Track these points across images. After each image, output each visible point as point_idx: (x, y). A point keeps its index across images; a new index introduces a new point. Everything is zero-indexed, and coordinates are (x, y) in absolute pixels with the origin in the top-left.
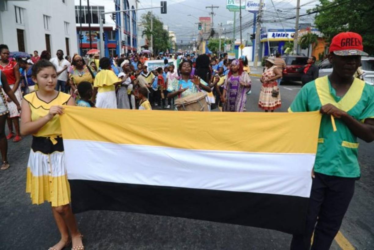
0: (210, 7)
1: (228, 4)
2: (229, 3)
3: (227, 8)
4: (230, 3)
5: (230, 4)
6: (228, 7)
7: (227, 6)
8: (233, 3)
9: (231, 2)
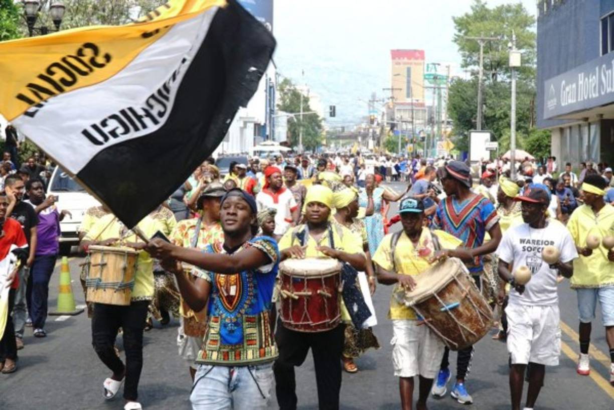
0: (389, 89)
1: (426, 73)
2: (428, 70)
3: (425, 78)
4: (431, 71)
5: (429, 73)
6: (427, 77)
7: (425, 75)
8: (436, 71)
9: (432, 69)
